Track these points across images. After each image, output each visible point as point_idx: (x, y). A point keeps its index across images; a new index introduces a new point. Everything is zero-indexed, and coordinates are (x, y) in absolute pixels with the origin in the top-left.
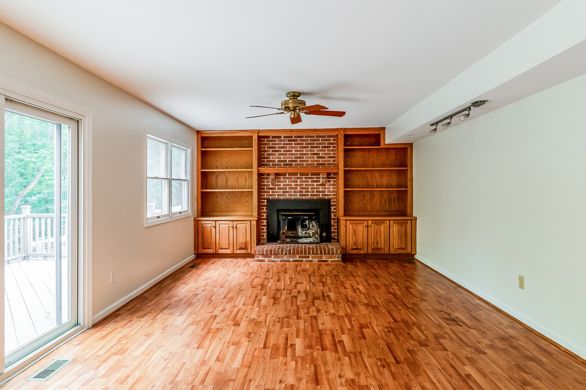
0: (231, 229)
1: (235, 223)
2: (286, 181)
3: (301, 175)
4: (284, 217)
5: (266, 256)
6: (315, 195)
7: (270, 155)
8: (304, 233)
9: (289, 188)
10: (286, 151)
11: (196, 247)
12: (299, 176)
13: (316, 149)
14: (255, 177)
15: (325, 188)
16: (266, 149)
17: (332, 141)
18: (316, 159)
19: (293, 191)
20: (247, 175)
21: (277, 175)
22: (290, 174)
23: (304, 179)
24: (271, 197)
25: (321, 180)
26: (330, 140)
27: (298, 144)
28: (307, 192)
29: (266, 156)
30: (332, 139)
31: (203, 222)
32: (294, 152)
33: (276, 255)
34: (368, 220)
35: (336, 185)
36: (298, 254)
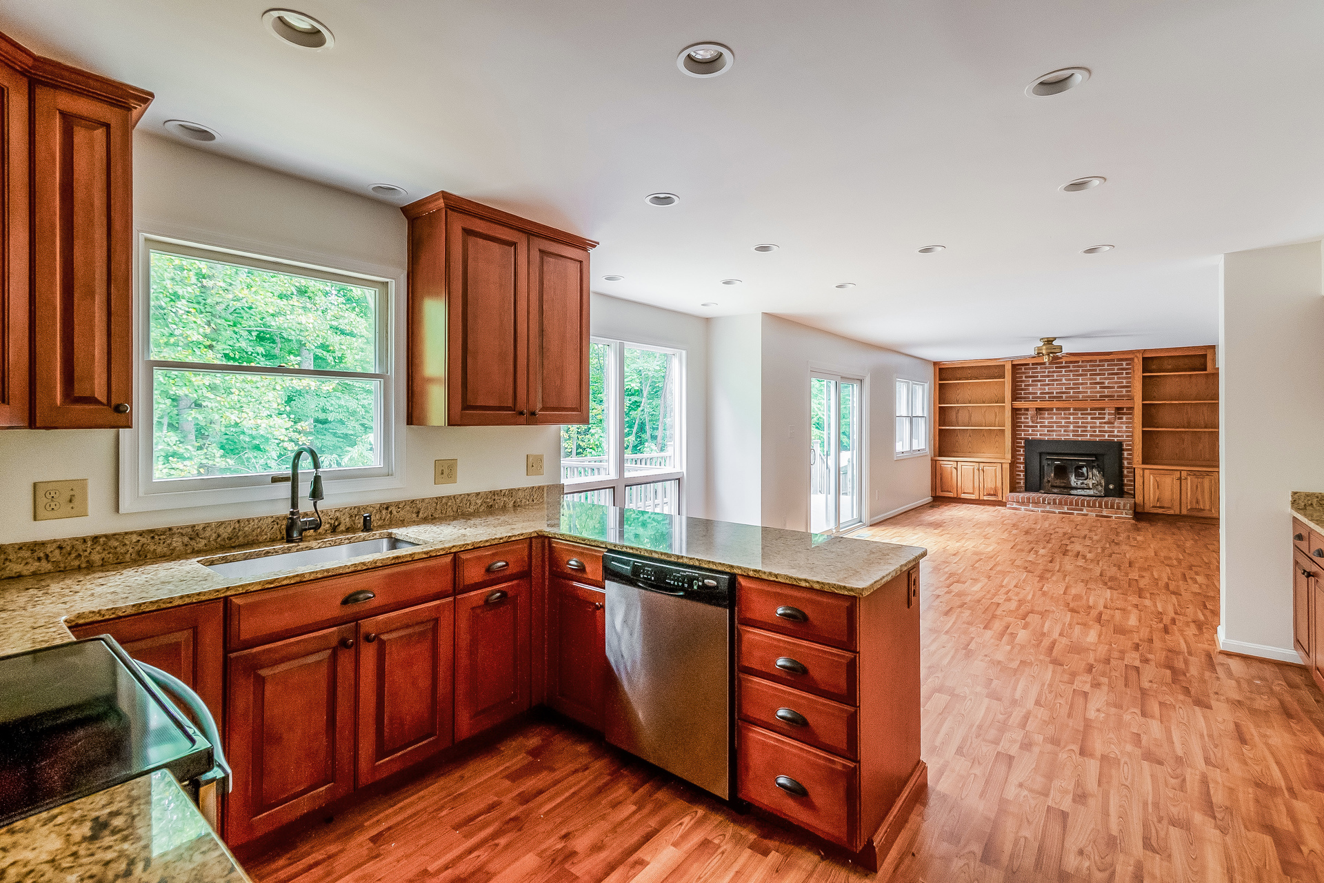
0: (976, 472)
1: (982, 465)
2: (1052, 418)
3: (1075, 409)
4: (1049, 462)
5: (1023, 503)
6: (1097, 436)
7: (1029, 385)
8: (1079, 483)
9: (1057, 427)
10: (1053, 380)
11: (934, 488)
12: (1072, 411)
13: (1098, 377)
14: (1008, 414)
15: (1114, 427)
16: (1024, 379)
17: (1124, 366)
18: (1098, 389)
19: (1063, 430)
20: (997, 410)
21: (1039, 410)
22: (1058, 409)
23: (1080, 415)
24: (1030, 437)
25: (1107, 416)
26: (1122, 365)
27: (1071, 371)
28: (1086, 431)
29: (1023, 387)
30: (1124, 363)
31: (941, 462)
32: (1064, 381)
33: (1036, 503)
34: (1181, 471)
35: (1130, 423)
36: (1066, 504)
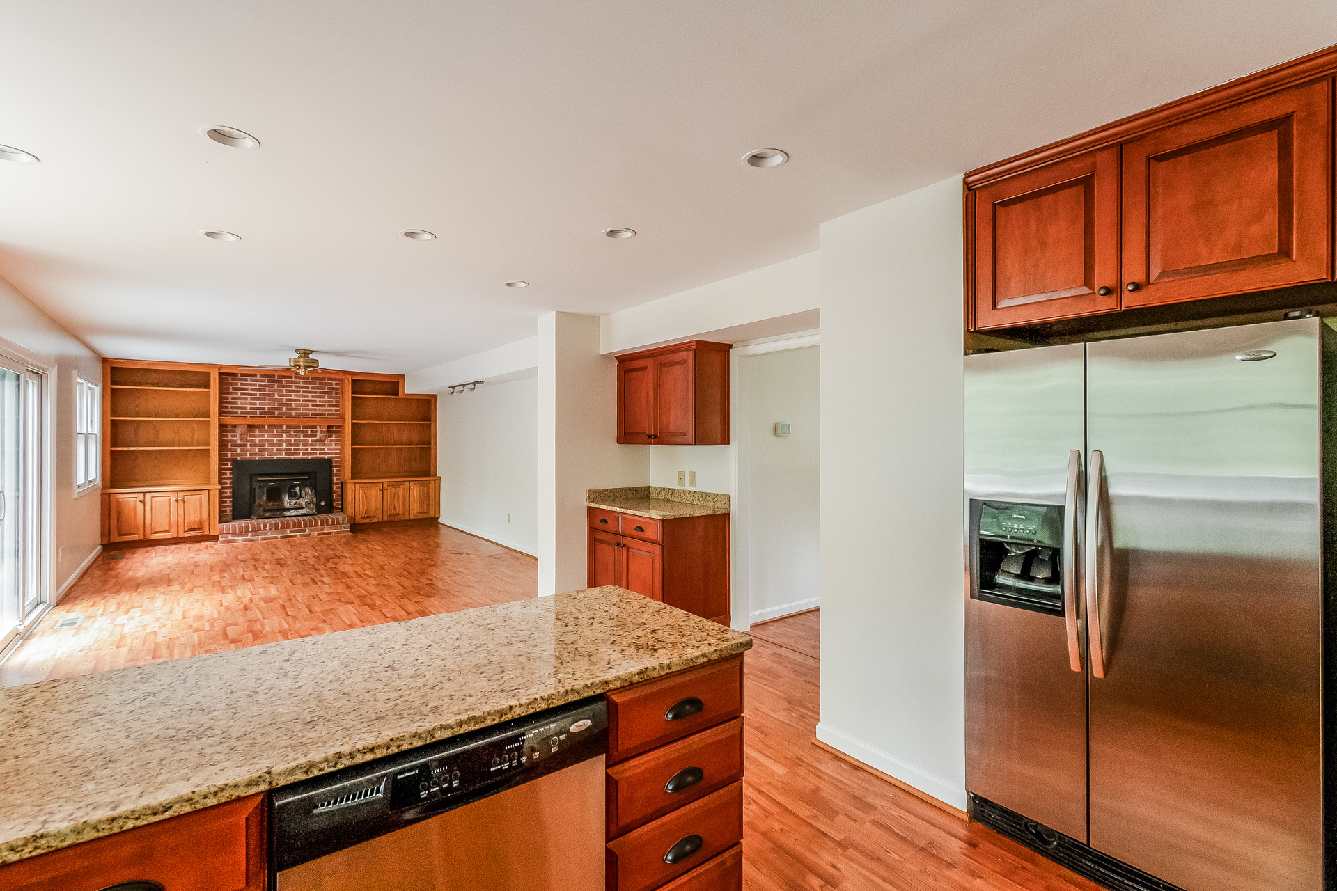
0: (173, 504)
1: (181, 494)
2: (264, 436)
3: (287, 427)
4: (262, 484)
5: (241, 534)
6: (310, 454)
7: (237, 398)
8: (292, 503)
9: (269, 445)
10: (265, 395)
11: (105, 532)
12: (284, 428)
13: (310, 395)
14: (214, 431)
15: (324, 445)
16: (231, 390)
17: (334, 386)
18: (310, 407)
19: (275, 448)
20: (195, 426)
21: (250, 426)
22: (270, 426)
23: (292, 433)
24: (239, 458)
25: (318, 434)
26: (332, 384)
27: (283, 386)
28: (298, 449)
29: (230, 400)
30: (334, 383)
31: (118, 496)
32: (276, 397)
33: (256, 531)
34: (383, 483)
35: (340, 440)
36: (288, 527)
